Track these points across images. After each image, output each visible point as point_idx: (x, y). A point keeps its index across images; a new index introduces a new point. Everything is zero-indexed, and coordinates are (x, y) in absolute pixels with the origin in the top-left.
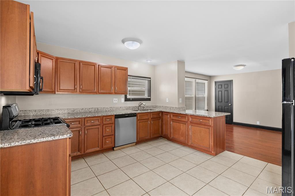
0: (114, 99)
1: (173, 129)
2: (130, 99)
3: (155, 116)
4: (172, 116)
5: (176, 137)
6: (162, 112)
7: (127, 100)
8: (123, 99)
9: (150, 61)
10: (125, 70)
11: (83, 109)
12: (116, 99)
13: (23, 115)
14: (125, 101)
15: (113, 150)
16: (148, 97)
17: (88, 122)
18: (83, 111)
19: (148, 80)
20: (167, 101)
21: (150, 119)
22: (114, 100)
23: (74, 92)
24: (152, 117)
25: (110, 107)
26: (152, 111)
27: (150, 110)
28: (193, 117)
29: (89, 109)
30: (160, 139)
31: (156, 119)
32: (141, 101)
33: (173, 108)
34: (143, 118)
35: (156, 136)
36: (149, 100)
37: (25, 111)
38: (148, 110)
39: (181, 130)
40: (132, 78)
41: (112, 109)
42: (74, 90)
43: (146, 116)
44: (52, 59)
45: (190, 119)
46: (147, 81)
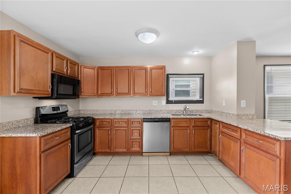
0: (153, 101)
1: (223, 146)
2: (173, 101)
3: (200, 124)
4: (221, 127)
5: (226, 158)
6: (212, 120)
7: (168, 102)
8: (164, 102)
9: (197, 52)
10: (162, 69)
11: (123, 110)
12: (155, 101)
13: (83, 113)
14: (167, 104)
15: (142, 155)
16: (200, 98)
17: (117, 123)
18: (123, 112)
19: (200, 77)
20: (224, 105)
21: (191, 127)
22: (153, 103)
23: (111, 95)
24: (193, 124)
25: (148, 110)
26: (201, 117)
27: (200, 115)
28: (247, 132)
29: (129, 110)
30: (209, 155)
31: (202, 128)
32: (186, 104)
33: (230, 114)
34: (179, 125)
35: (201, 150)
36: (202, 102)
37: (84, 110)
38: (196, 115)
39: (231, 149)
40: (176, 77)
41: (150, 112)
42: (111, 93)
43: (184, 122)
44: (94, 69)
45: (244, 136)
46: (199, 79)
